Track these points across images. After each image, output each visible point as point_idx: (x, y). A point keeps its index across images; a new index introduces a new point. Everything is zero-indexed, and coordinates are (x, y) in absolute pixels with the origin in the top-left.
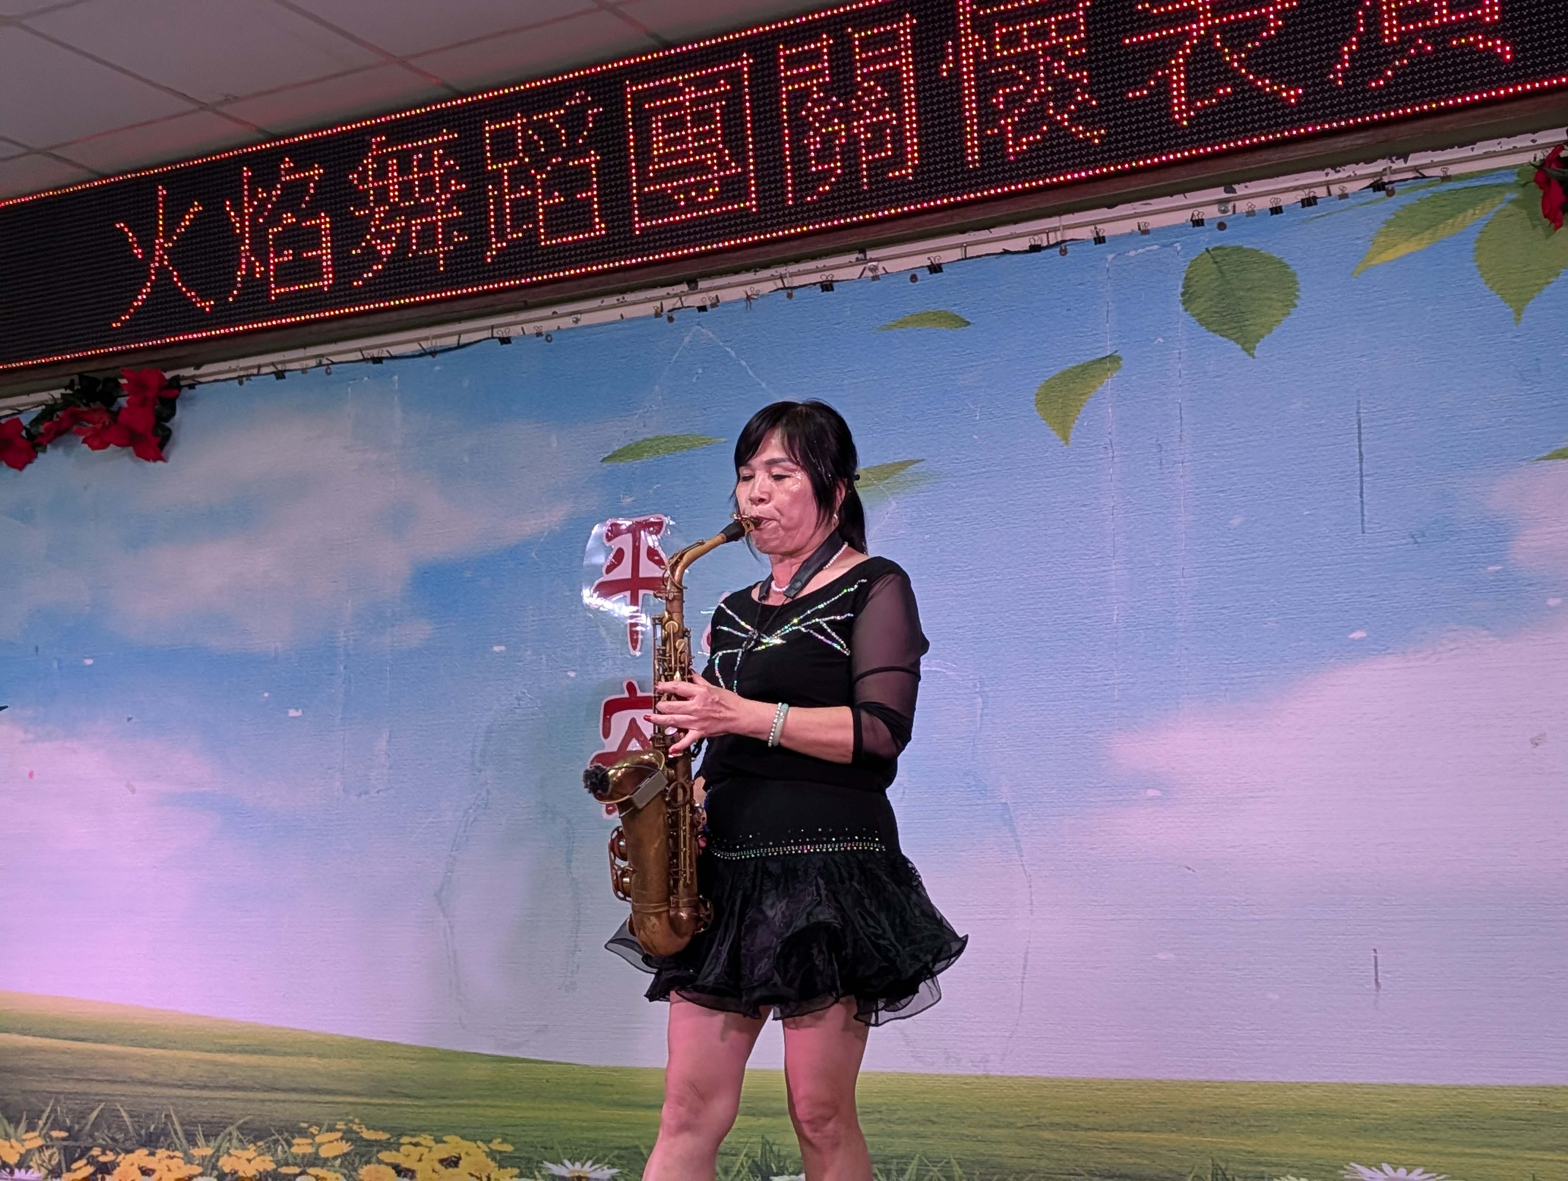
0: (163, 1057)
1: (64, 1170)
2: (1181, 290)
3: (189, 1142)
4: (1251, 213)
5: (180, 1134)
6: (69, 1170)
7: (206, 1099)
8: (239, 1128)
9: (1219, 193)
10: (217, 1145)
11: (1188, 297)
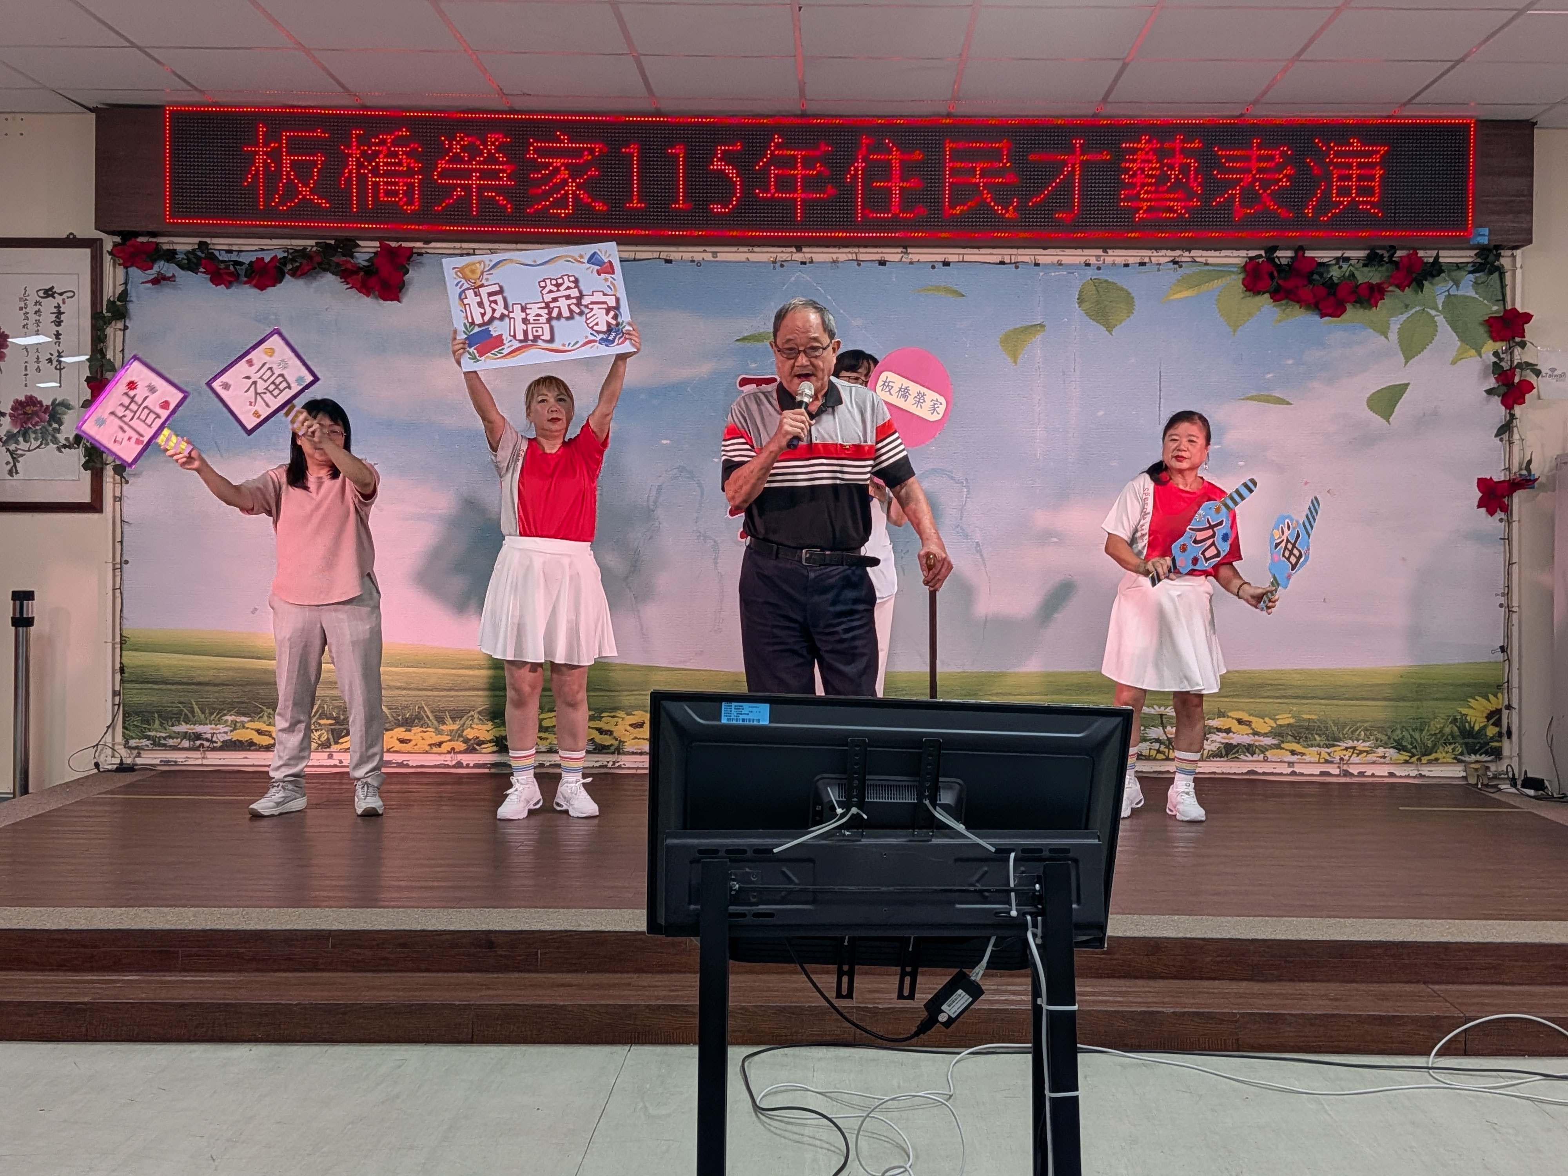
0: (415, 673)
1: (332, 743)
2: (1077, 297)
3: (439, 722)
4: (1114, 264)
5: (431, 718)
6: (336, 743)
7: (452, 697)
8: (479, 713)
9: (1100, 252)
10: (462, 722)
11: (1081, 301)
